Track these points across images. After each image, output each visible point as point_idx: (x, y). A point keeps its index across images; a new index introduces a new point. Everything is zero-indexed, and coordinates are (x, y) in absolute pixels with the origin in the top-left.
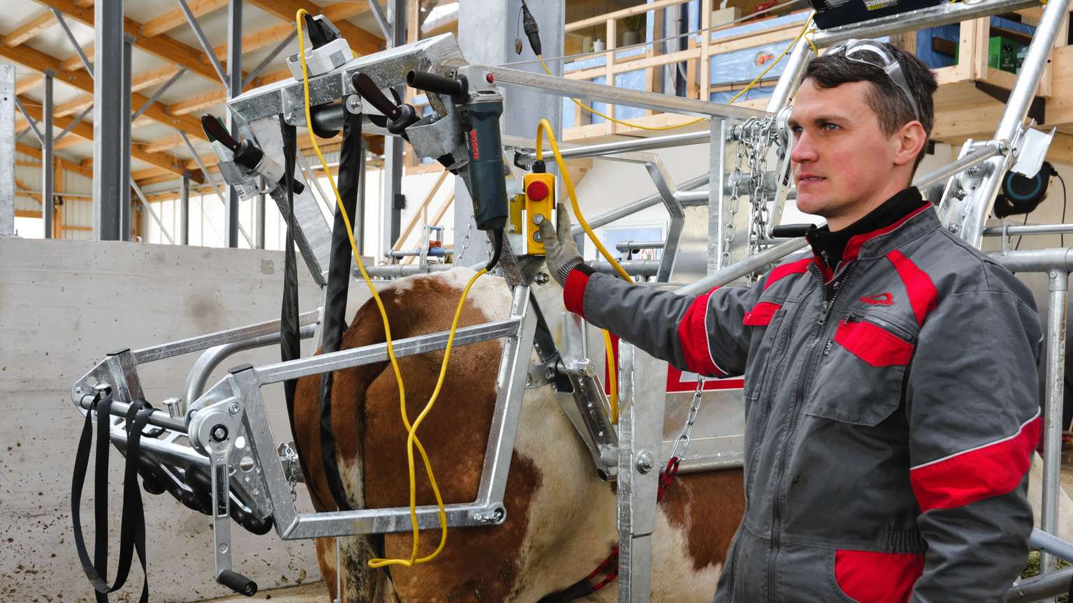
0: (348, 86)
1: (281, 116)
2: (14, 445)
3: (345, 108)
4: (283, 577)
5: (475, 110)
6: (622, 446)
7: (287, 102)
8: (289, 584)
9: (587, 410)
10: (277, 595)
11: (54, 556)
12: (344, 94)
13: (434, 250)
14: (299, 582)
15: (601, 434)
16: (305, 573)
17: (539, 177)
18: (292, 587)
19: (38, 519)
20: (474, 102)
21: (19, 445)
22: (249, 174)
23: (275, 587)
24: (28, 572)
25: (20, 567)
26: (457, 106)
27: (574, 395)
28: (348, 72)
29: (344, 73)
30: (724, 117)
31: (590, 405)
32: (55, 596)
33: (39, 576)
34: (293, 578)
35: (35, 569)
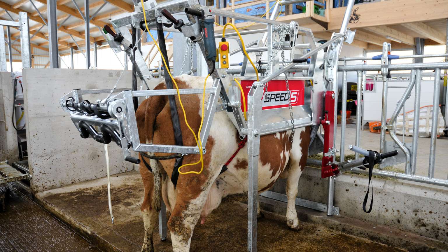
0: (157, 13)
1: (132, 25)
2: (35, 134)
3: (157, 21)
4: (121, 170)
5: (206, 21)
6: (249, 128)
7: (134, 20)
8: (123, 172)
9: (237, 117)
10: (120, 176)
11: (50, 168)
12: (156, 16)
13: (163, 68)
14: (126, 171)
15: (241, 125)
16: (127, 168)
17: (224, 43)
19: (45, 157)
20: (206, 18)
21: (37, 134)
22: (119, 44)
23: (118, 173)
24: (43, 174)
25: (40, 172)
26: (199, 20)
27: (234, 113)
28: (157, 9)
29: (156, 10)
30: (271, 24)
31: (238, 116)
32: (52, 181)
33: (46, 175)
35: (45, 173)
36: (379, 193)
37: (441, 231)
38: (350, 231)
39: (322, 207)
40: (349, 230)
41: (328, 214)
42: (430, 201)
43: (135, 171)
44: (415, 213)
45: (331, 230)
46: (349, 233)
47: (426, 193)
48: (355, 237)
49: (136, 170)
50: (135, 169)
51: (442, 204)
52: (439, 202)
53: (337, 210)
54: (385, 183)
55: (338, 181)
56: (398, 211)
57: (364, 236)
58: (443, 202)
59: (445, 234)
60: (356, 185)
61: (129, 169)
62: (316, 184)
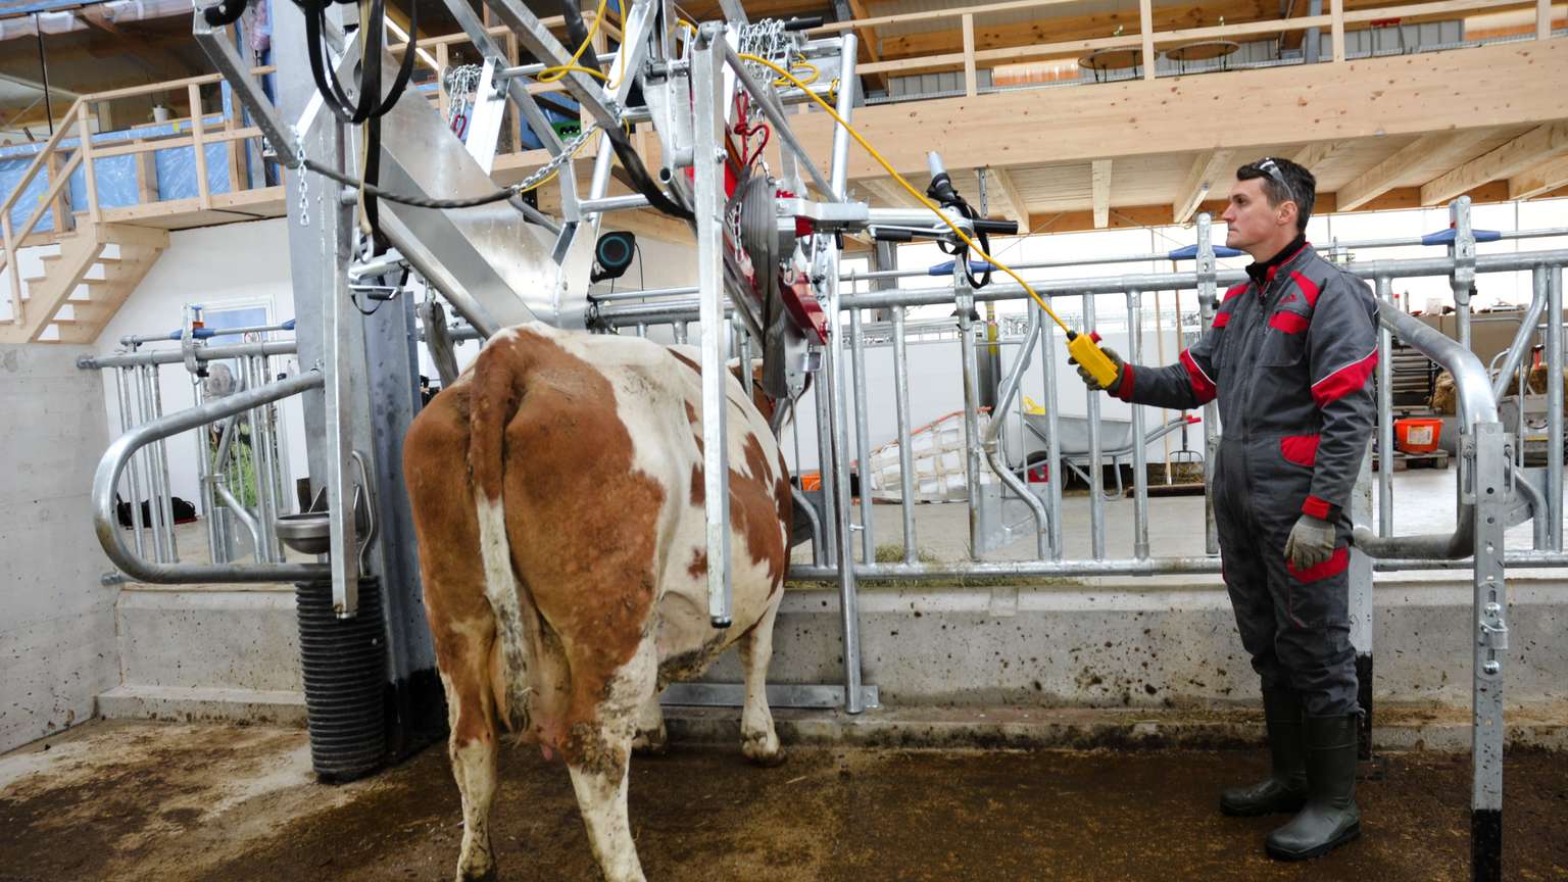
4: (50, 724)
8: (57, 729)
10: (57, 743)
13: (199, 331)
14: (67, 725)
16: (72, 713)
18: (60, 732)
23: (44, 734)
34: (60, 722)
36: (982, 622)
37: (1133, 686)
38: (923, 737)
39: (827, 694)
40: (920, 736)
41: (852, 711)
42: (1105, 617)
43: (104, 718)
44: (1074, 654)
45: (872, 749)
46: (921, 743)
47: (1092, 599)
48: (939, 751)
49: (108, 716)
50: (103, 712)
51: (1131, 618)
52: (1123, 614)
53: (872, 693)
54: (992, 597)
55: (866, 614)
56: (1034, 660)
57: (964, 742)
58: (1132, 612)
59: (1143, 690)
60: (918, 614)
61: (80, 717)
62: (802, 634)
